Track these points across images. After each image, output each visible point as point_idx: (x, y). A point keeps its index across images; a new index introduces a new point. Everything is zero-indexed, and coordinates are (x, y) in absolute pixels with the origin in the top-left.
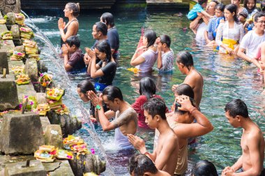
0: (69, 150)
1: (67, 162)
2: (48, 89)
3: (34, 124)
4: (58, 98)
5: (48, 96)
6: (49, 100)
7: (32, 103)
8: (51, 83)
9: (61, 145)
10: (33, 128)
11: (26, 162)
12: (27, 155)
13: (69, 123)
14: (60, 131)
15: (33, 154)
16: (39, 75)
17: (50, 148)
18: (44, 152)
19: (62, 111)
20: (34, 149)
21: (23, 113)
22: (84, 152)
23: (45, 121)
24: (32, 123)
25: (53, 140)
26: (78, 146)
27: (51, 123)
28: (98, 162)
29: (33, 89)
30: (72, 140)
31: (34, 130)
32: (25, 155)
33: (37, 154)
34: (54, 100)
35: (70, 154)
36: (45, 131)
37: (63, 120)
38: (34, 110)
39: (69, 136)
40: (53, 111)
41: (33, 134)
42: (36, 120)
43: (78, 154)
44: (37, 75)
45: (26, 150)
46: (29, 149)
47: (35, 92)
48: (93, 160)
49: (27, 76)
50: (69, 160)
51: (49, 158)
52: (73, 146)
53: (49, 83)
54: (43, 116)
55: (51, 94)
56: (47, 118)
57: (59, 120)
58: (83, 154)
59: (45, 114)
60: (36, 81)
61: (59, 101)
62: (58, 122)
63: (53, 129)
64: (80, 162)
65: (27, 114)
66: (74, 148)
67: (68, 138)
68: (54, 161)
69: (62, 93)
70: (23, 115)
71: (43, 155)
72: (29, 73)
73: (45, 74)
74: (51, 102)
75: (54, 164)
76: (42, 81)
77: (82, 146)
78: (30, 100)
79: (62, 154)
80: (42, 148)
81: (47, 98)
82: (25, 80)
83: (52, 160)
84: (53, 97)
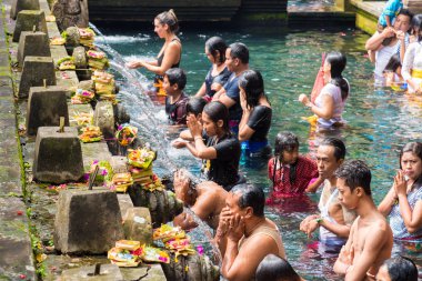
0: (162, 248)
1: (159, 267)
2: (130, 150)
3: (108, 207)
4: (146, 165)
5: (130, 161)
6: (131, 168)
7: (105, 173)
8: (135, 140)
9: (149, 240)
10: (106, 212)
11: (94, 267)
12: (96, 255)
13: (163, 205)
14: (149, 217)
15: (105, 254)
16: (116, 128)
17: (133, 244)
18: (123, 251)
19: (151, 186)
20: (107, 246)
21: (91, 189)
22: (185, 251)
23: (124, 200)
24: (104, 205)
25: (138, 232)
26: (177, 242)
27: (135, 205)
28: (209, 267)
29: (106, 149)
30: (167, 233)
31: (107, 216)
32: (92, 255)
33: (111, 254)
34: (138, 168)
35: (164, 254)
36: (125, 217)
37: (153, 201)
38: (109, 184)
39: (163, 226)
40: (138, 185)
41: (105, 222)
42: (111, 199)
43: (177, 254)
44: (112, 128)
45: (95, 248)
46: (100, 246)
47: (109, 155)
48: (200, 265)
49: (98, 129)
50: (163, 265)
51: (131, 261)
52: (169, 241)
53: (132, 140)
54: (122, 193)
55: (135, 159)
56: (128, 196)
57: (147, 199)
58: (185, 254)
59: (124, 189)
60: (112, 136)
61: (148, 169)
62: (145, 203)
63: (137, 215)
64: (180, 267)
65: (98, 190)
66: (171, 246)
67: (160, 229)
68: (139, 266)
69: (152, 157)
70: (91, 192)
71: (120, 256)
72: (100, 124)
73: (126, 126)
74: (135, 171)
75: (139, 269)
76: (121, 137)
77: (182, 241)
78: (102, 168)
79: (151, 254)
80: (120, 244)
81: (128, 164)
82: (95, 136)
83: (136, 264)
84: (139, 163)
